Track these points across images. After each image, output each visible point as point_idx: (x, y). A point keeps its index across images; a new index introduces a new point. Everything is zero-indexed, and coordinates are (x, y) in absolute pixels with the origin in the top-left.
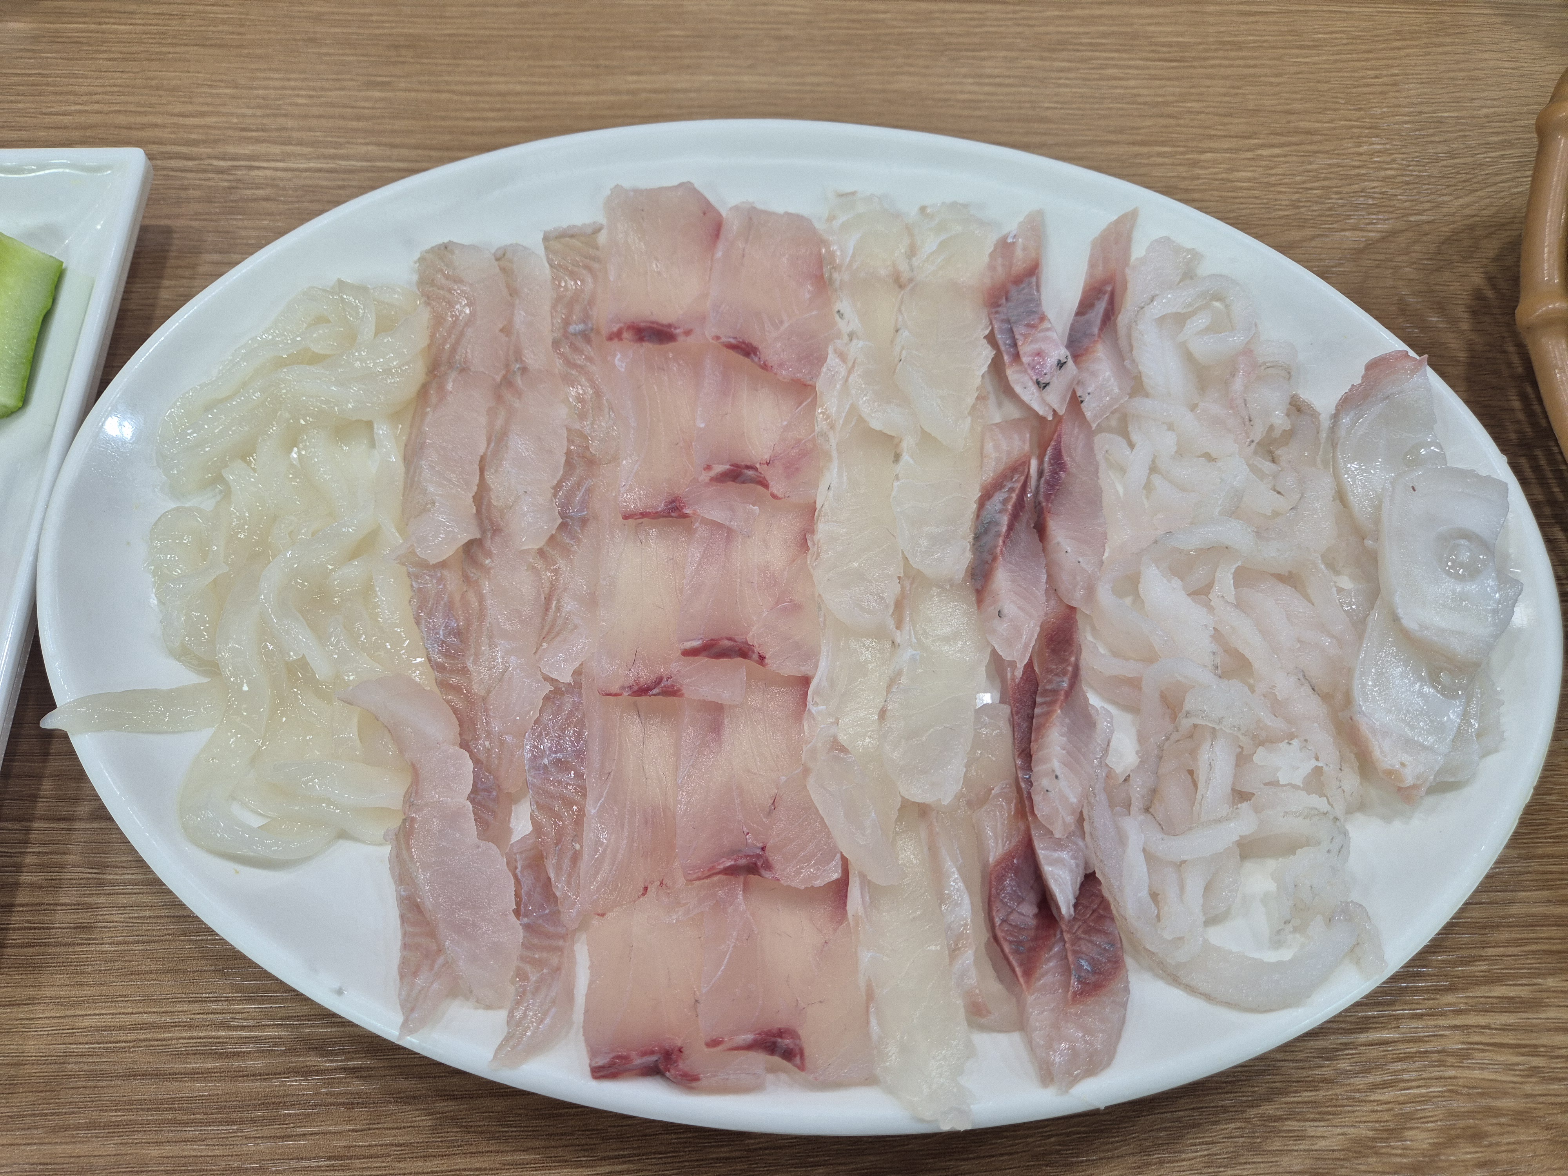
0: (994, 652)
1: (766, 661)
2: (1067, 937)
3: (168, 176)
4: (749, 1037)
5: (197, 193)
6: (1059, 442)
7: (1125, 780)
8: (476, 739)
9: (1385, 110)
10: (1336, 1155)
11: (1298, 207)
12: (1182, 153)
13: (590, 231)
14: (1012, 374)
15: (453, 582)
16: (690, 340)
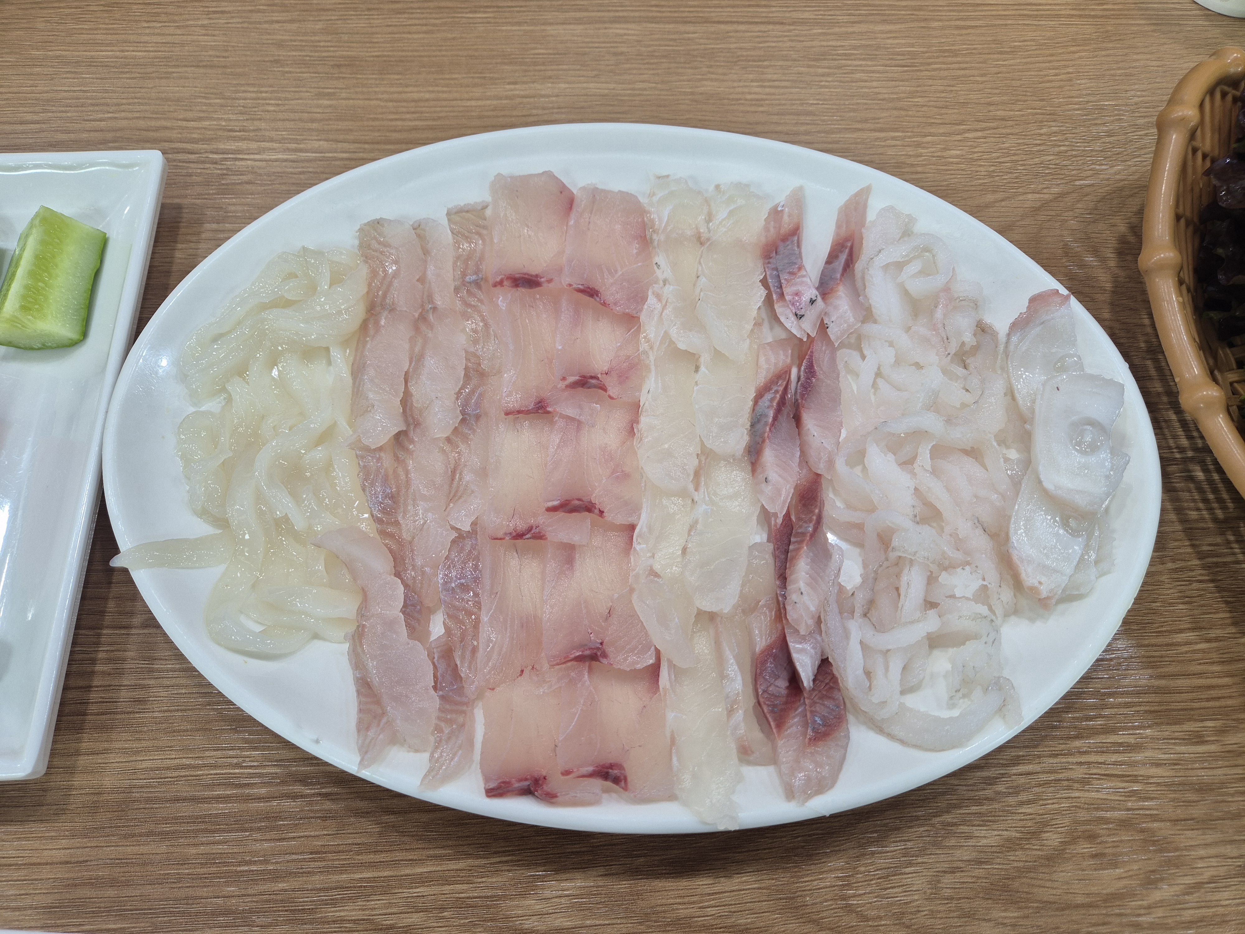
0: (763, 506)
1: (604, 514)
2: (807, 701)
4: (590, 769)
5: (199, 179)
6: (811, 356)
7: (853, 594)
8: (406, 570)
9: (1061, 100)
10: (994, 849)
11: (993, 177)
12: (909, 137)
13: (480, 208)
14: (779, 308)
15: (387, 461)
16: (550, 285)
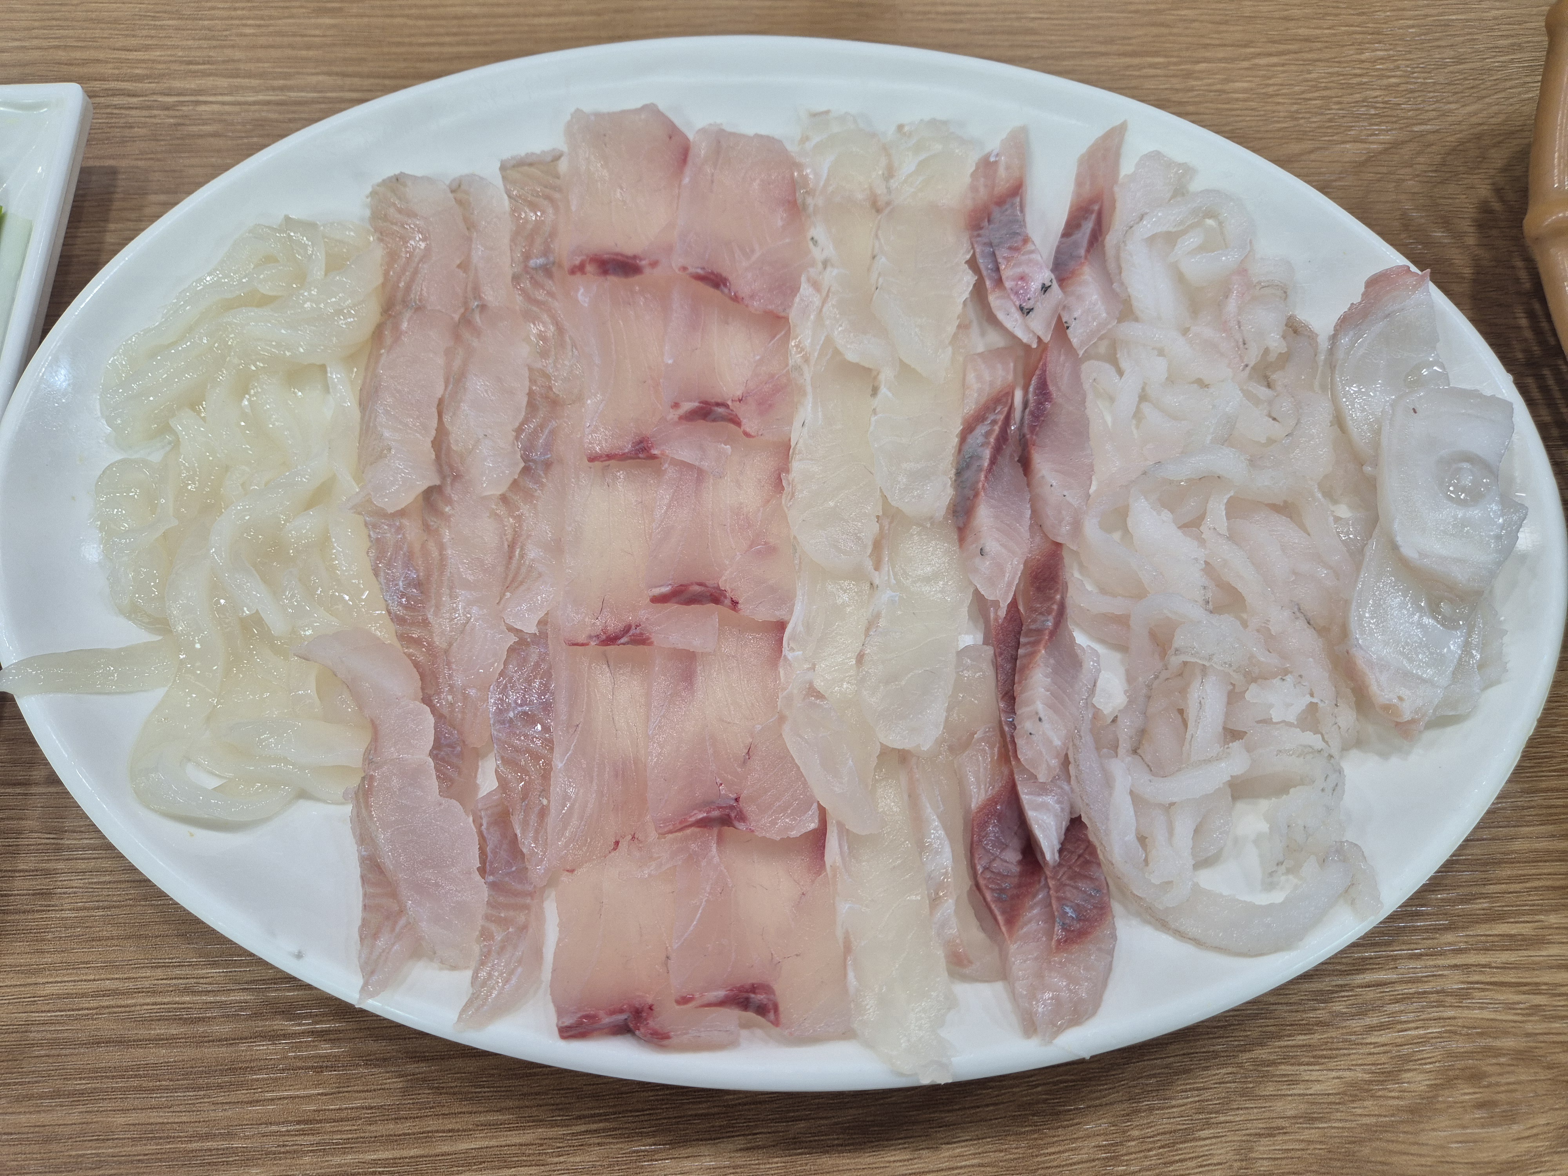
0: (977, 592)
1: (739, 606)
2: (1051, 883)
3: (112, 114)
4: (721, 993)
5: (142, 131)
6: (1044, 371)
7: (1114, 721)
8: (438, 693)
9: (1388, 14)
10: (1332, 1099)
11: (1296, 119)
12: (1175, 64)
13: (549, 159)
14: (994, 300)
15: (412, 531)
16: (657, 272)
